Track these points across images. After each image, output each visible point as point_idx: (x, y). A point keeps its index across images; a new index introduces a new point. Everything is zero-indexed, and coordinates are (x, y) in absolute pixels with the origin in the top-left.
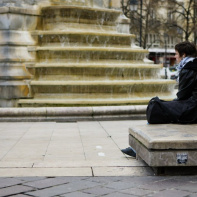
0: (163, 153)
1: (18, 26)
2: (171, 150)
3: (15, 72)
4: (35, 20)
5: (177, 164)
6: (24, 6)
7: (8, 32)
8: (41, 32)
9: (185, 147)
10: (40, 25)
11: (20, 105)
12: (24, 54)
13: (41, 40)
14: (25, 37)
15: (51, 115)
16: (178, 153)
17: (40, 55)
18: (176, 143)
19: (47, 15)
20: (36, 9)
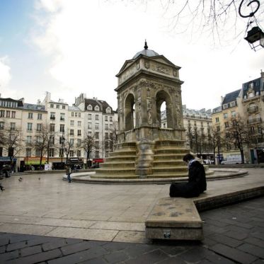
0: (154, 230)
1: (147, 148)
2: (159, 227)
3: (146, 165)
4: (153, 146)
5: (163, 238)
6: (150, 141)
7: (144, 150)
8: (156, 150)
9: (168, 226)
10: (155, 147)
11: (148, 177)
12: (149, 158)
13: (155, 153)
14: (150, 152)
15: (155, 181)
16: (164, 230)
17: (155, 158)
18: (162, 223)
19: (158, 144)
20: (154, 142)
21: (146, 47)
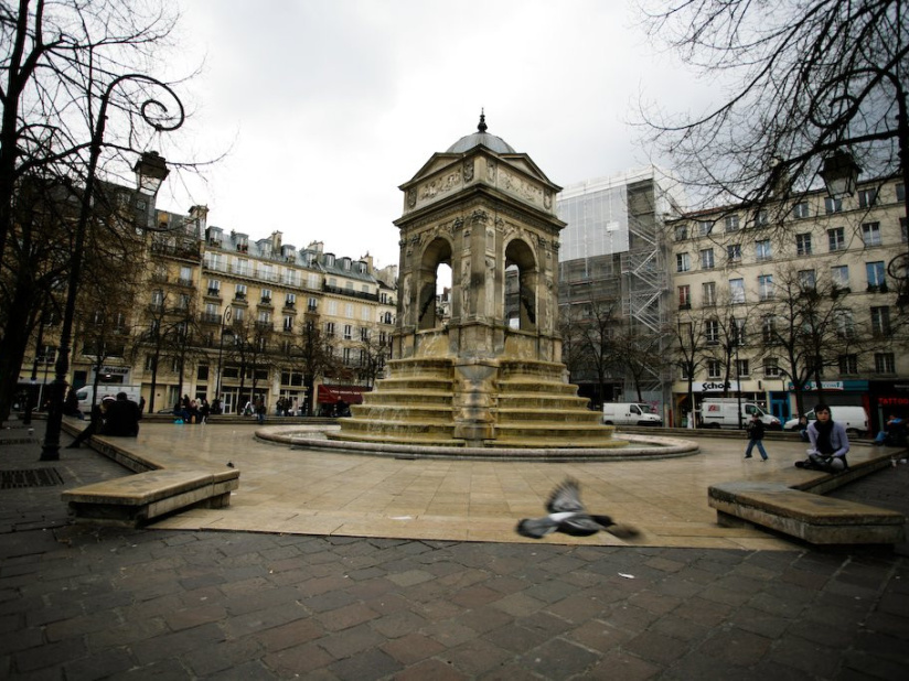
21: (482, 127)
